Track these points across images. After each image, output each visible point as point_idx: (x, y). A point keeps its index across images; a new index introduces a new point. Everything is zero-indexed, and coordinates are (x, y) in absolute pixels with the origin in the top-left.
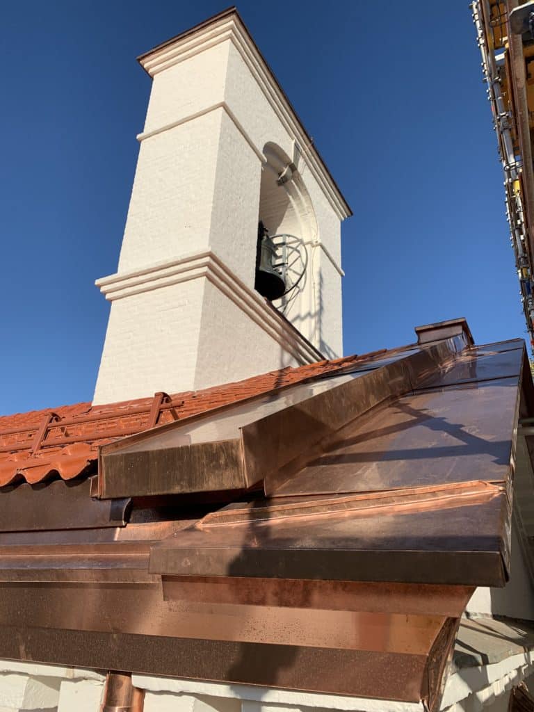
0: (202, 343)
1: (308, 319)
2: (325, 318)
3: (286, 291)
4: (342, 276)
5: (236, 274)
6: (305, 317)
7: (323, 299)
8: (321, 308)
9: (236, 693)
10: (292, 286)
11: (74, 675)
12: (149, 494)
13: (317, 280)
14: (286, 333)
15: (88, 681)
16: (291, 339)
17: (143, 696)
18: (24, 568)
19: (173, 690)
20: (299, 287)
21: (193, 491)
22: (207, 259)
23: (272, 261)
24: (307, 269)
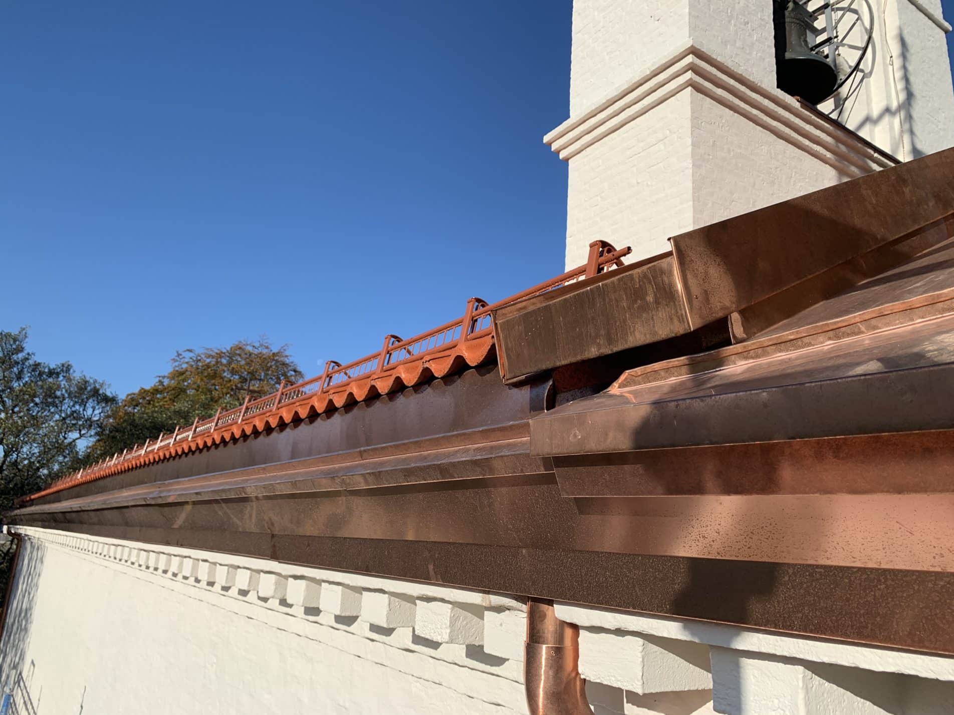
0: (697, 188)
1: (887, 119)
2: (916, 112)
3: (839, 82)
4: (946, 32)
5: (740, 70)
6: (881, 116)
7: (912, 79)
8: (910, 95)
9: (693, 634)
10: (849, 71)
11: (490, 602)
12: (558, 364)
13: (895, 48)
14: (843, 148)
15: (512, 612)
16: (852, 156)
17: (577, 635)
18: (409, 467)
19: (607, 626)
20: (862, 71)
21: (616, 349)
22: (690, 59)
23: (808, 39)
24: (874, 35)
